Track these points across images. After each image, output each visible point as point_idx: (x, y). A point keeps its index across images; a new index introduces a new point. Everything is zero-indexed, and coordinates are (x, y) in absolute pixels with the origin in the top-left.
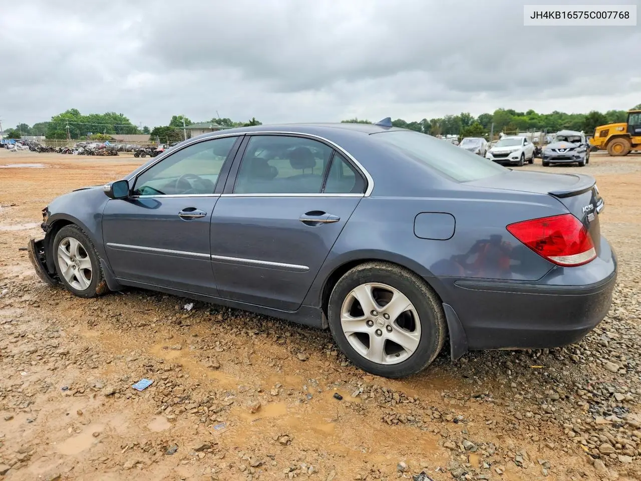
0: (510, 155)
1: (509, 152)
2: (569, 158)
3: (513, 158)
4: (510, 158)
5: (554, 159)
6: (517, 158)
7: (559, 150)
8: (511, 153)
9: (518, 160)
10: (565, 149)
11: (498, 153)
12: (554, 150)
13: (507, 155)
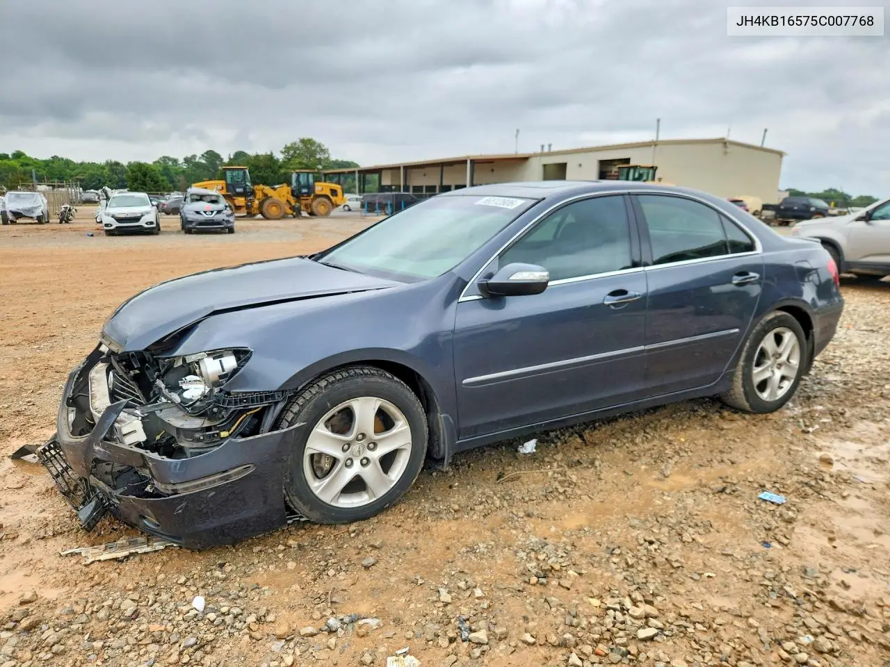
0: (143, 218)
1: (139, 215)
2: (219, 223)
3: (147, 223)
4: (142, 223)
5: (201, 223)
6: (152, 223)
7: (205, 212)
8: (142, 216)
9: (154, 226)
10: (212, 212)
11: (123, 216)
12: (198, 213)
13: (137, 219)
